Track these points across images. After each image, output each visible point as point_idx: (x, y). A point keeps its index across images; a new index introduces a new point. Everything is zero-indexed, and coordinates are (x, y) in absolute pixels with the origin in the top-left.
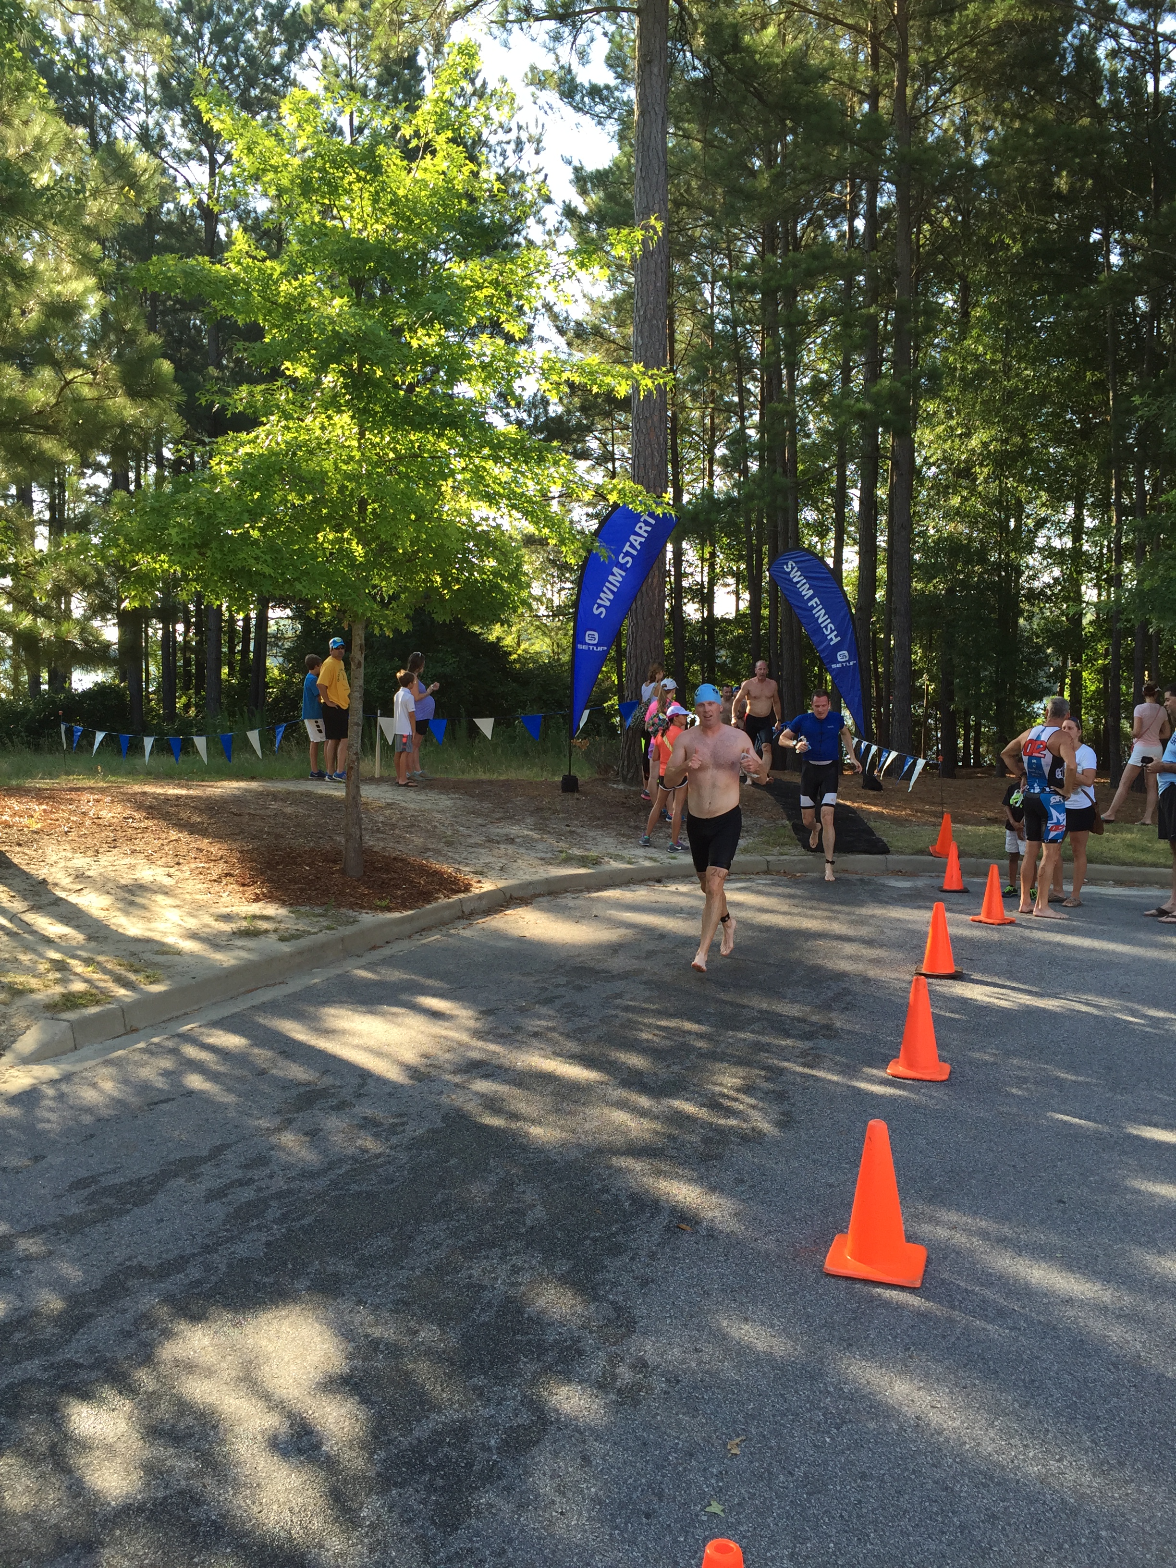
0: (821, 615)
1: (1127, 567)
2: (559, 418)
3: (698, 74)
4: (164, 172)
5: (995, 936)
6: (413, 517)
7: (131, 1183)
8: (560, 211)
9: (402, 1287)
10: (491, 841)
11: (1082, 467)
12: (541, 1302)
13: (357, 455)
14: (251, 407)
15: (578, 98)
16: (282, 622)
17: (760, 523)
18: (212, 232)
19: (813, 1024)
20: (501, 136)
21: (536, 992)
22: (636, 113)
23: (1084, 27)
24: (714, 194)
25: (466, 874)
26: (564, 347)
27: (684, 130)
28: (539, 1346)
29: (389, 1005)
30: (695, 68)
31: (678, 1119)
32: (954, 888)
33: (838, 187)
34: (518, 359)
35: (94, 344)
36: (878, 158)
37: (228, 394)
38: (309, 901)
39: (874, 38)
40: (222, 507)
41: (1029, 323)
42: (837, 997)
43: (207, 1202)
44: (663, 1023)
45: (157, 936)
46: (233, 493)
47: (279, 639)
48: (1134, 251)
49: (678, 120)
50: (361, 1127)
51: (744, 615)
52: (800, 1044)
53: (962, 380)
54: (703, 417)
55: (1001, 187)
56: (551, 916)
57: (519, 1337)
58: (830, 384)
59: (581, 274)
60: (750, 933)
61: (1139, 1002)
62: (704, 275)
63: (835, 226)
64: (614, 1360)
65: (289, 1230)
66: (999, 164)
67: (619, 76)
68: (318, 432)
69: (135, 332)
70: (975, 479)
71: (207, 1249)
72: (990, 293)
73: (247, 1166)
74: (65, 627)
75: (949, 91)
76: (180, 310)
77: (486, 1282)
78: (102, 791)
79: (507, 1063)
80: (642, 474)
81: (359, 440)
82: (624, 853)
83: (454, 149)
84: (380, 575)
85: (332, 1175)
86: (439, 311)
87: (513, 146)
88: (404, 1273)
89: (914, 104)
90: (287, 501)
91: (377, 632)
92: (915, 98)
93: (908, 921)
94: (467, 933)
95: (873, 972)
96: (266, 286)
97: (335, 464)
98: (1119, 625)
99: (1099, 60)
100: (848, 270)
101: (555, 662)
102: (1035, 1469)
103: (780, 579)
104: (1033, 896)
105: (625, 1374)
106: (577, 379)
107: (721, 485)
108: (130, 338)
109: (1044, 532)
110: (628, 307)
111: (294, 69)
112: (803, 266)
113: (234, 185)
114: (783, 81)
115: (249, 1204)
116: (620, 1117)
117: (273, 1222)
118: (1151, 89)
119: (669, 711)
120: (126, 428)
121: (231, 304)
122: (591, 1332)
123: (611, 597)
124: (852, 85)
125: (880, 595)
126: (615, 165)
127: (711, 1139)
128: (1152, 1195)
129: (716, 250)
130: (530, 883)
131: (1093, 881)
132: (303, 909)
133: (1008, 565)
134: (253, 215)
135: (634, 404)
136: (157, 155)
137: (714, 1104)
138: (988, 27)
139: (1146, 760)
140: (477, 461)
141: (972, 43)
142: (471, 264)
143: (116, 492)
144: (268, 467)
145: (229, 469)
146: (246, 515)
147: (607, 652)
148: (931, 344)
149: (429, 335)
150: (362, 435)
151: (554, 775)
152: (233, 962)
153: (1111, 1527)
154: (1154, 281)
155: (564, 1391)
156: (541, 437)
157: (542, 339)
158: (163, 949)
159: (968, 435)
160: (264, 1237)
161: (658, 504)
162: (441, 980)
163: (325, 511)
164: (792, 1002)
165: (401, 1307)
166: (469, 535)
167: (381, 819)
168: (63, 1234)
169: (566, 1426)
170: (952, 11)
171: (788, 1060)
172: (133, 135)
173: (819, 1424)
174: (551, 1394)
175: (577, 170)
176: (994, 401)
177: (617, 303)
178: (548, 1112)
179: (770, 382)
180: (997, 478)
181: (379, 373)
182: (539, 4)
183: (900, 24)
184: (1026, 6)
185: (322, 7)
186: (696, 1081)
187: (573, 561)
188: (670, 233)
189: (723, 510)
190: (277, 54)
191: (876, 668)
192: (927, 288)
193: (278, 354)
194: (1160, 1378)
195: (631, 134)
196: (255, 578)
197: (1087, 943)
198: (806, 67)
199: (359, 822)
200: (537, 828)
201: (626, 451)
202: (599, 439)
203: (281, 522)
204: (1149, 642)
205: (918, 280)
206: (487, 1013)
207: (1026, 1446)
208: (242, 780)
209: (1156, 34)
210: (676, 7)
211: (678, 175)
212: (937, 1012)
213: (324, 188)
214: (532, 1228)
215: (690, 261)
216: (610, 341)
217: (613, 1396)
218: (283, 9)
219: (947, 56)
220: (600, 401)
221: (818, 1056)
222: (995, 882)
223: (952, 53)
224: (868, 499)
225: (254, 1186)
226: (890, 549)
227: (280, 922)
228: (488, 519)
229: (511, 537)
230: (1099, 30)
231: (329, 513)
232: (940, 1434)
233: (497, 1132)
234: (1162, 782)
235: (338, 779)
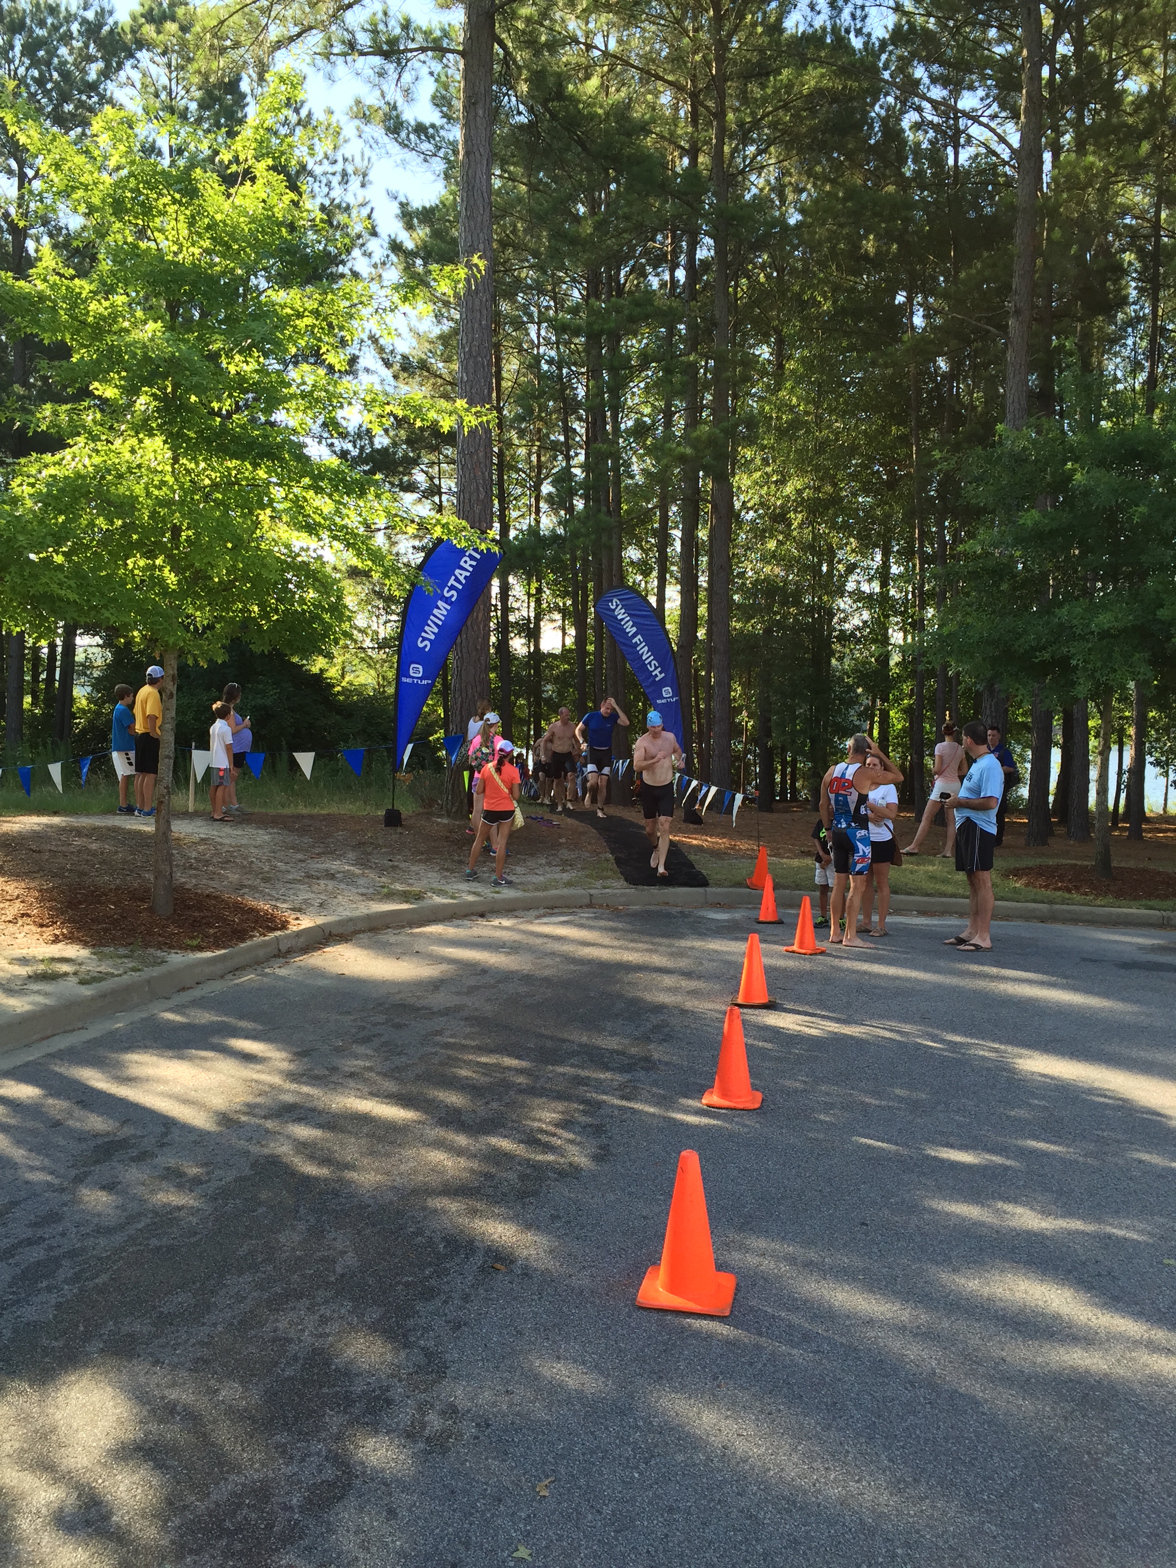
0: (644, 650)
1: (930, 612)
2: (385, 450)
3: (523, 119)
5: (807, 966)
6: (229, 545)
8: (386, 245)
9: (202, 1343)
10: (310, 877)
11: (888, 516)
12: (350, 1352)
13: (170, 479)
14: (55, 426)
15: (403, 134)
16: (90, 650)
17: (585, 560)
18: (20, 247)
19: (632, 1057)
20: (327, 167)
21: (354, 1031)
22: (461, 153)
23: (890, 99)
24: (539, 237)
25: (284, 910)
26: (390, 380)
27: (509, 173)
28: (346, 1398)
29: (197, 1048)
30: (520, 113)
31: (497, 1157)
32: (770, 919)
33: (659, 237)
34: (340, 389)
36: (698, 213)
37: (31, 412)
38: (114, 941)
39: (694, 96)
40: (23, 530)
41: (839, 378)
42: (657, 1028)
44: (484, 1059)
46: (35, 516)
47: (88, 668)
48: (936, 314)
49: (504, 163)
50: (164, 1178)
51: (570, 651)
52: (619, 1078)
53: (778, 429)
54: (530, 454)
55: (814, 247)
56: (371, 953)
57: (325, 1390)
58: (651, 428)
59: (406, 308)
60: (572, 967)
61: (938, 1027)
62: (530, 316)
63: (657, 275)
64: (422, 1408)
65: (81, 1290)
66: (810, 226)
67: (445, 116)
68: (127, 456)
70: (790, 524)
72: (802, 348)
73: (36, 1225)
75: (765, 151)
77: (292, 1334)
79: (320, 1105)
80: (467, 508)
81: (173, 465)
82: (448, 888)
83: (274, 177)
84: (194, 604)
85: (131, 1230)
86: (258, 338)
87: (338, 178)
88: (206, 1330)
89: (731, 162)
90: (94, 525)
91: (190, 662)
92: (732, 157)
93: (726, 953)
94: (283, 972)
95: (690, 1004)
96: (74, 305)
97: (146, 488)
98: (921, 667)
99: (903, 131)
100: (670, 319)
101: (380, 695)
102: (835, 1492)
103: (605, 617)
104: (842, 927)
105: (435, 1421)
106: (400, 413)
107: (548, 523)
109: (853, 577)
110: (455, 343)
111: (111, 88)
112: (626, 312)
113: (41, 201)
114: (606, 131)
115: (38, 1263)
116: (437, 1157)
117: (66, 1281)
118: (951, 162)
121: (36, 322)
122: (400, 1381)
123: (436, 630)
124: (672, 140)
125: (701, 633)
126: (442, 202)
127: (528, 1176)
128: (947, 1214)
129: (542, 292)
130: (351, 920)
131: (898, 912)
132: (107, 950)
133: (820, 608)
134: (64, 232)
135: (460, 439)
137: (532, 1140)
138: (801, 92)
139: (945, 796)
140: (297, 490)
141: (786, 107)
142: (292, 292)
144: (74, 490)
145: (31, 490)
146: (49, 538)
147: (433, 685)
148: (748, 394)
149: (247, 363)
150: (175, 460)
151: (377, 809)
152: (27, 1008)
153: (907, 1545)
154: (953, 342)
155: (371, 1442)
156: (367, 468)
157: (367, 370)
159: (782, 482)
160: (53, 1299)
161: (484, 540)
162: (255, 1021)
163: (135, 537)
164: (613, 1034)
165: (200, 1366)
166: (289, 565)
167: (194, 855)
169: (372, 1479)
170: (768, 75)
171: (605, 1093)
173: (628, 1459)
174: (357, 1447)
175: (402, 205)
176: (808, 451)
177: (444, 338)
178: (362, 1155)
179: (594, 422)
180: (811, 523)
181: (193, 398)
182: (364, 40)
183: (717, 85)
184: (836, 75)
185: (141, 26)
186: (514, 1117)
187: (397, 593)
188: (495, 272)
189: (549, 546)
190: (93, 71)
191: (698, 705)
192: (744, 339)
193: (87, 375)
194: (954, 1394)
195: (456, 172)
196: (58, 604)
197: (892, 971)
198: (628, 119)
199: (169, 858)
200: (358, 863)
201: (453, 485)
202: (426, 473)
203: (88, 547)
204: (949, 684)
205: (735, 332)
206: (300, 1054)
207: (827, 1469)
208: (43, 815)
209: (956, 111)
210: (501, 51)
211: (503, 217)
212: (750, 1041)
213: (137, 208)
214: (342, 1276)
215: (516, 301)
216: (436, 376)
217: (421, 1445)
218: (100, 26)
219: (762, 118)
220: (426, 434)
221: (635, 1088)
222: (807, 913)
223: (768, 115)
224: (689, 539)
225: (44, 1245)
226: (710, 590)
227: (80, 964)
228: (308, 549)
229: (335, 568)
230: (904, 103)
231: (140, 539)
232: (745, 1461)
233: (307, 1179)
234: (958, 817)
235: (148, 814)
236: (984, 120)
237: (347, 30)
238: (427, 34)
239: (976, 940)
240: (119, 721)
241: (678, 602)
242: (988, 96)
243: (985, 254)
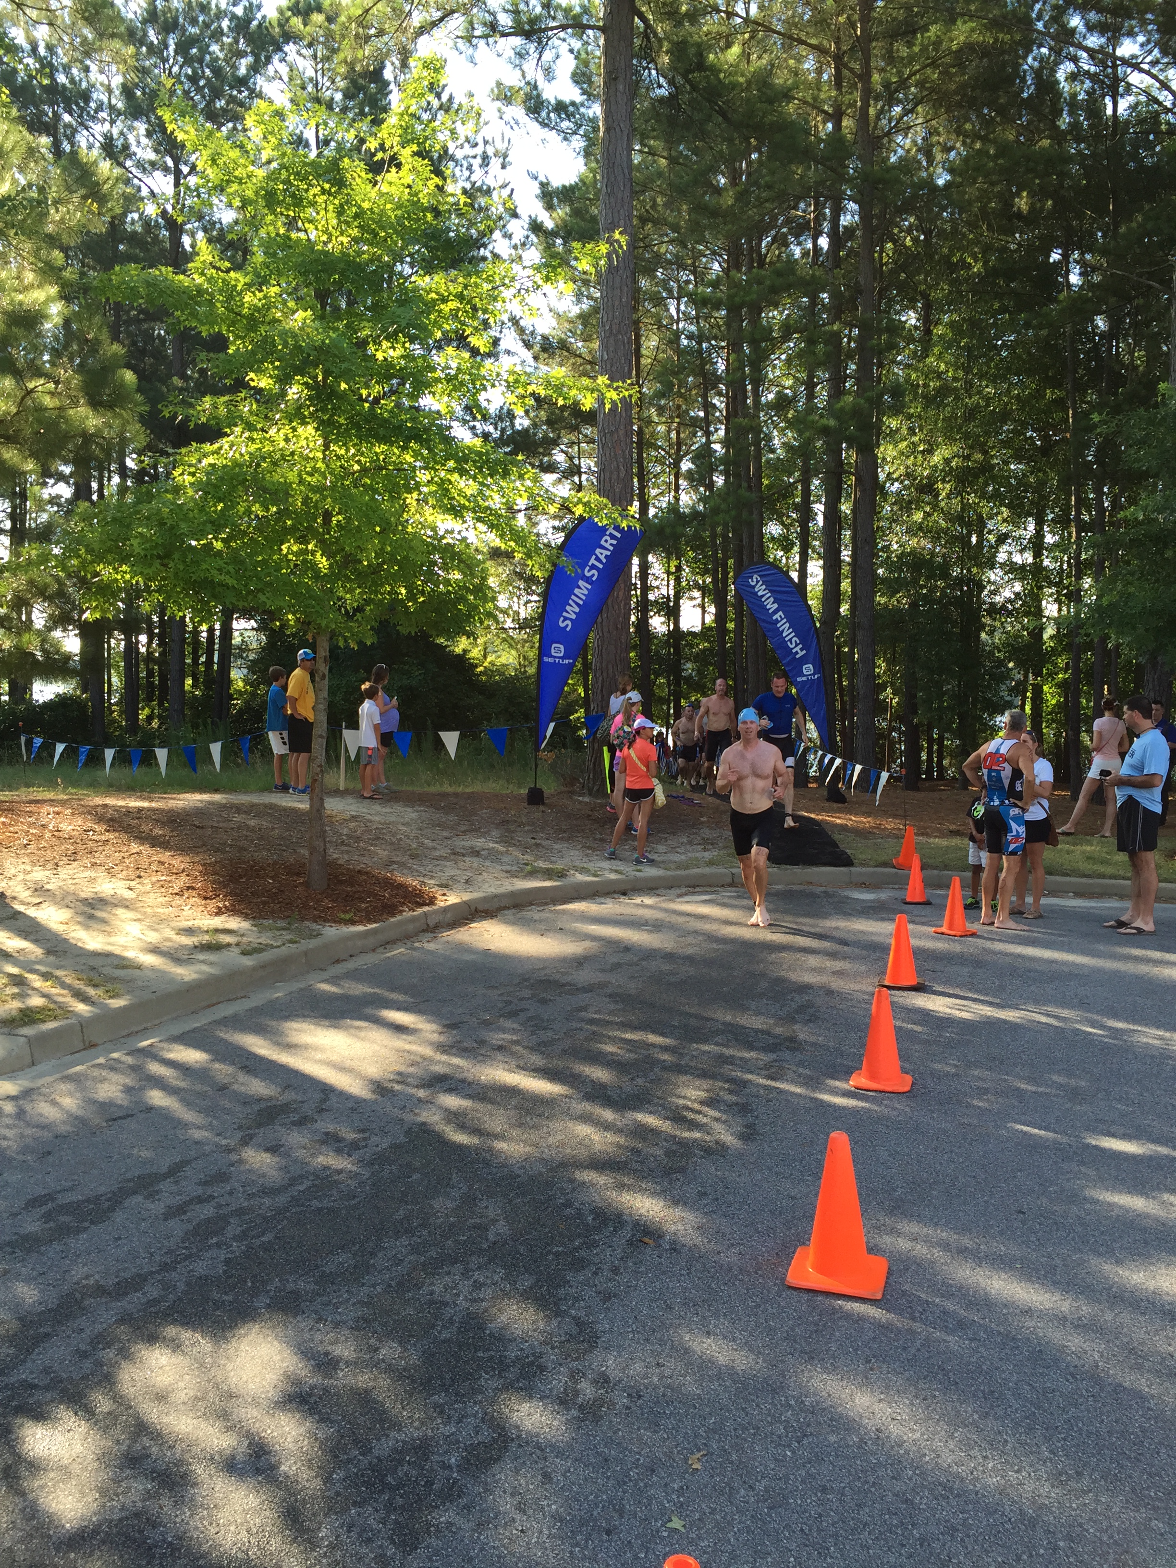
0: (785, 627)
1: (1087, 582)
2: (526, 431)
3: (663, 92)
4: (127, 182)
5: (957, 948)
6: (378, 529)
7: (88, 1200)
8: (526, 226)
9: (361, 1303)
10: (456, 854)
11: (1042, 484)
12: (504, 1318)
13: (320, 465)
14: (215, 418)
15: (544, 114)
16: (246, 634)
17: (725, 537)
18: (177, 242)
19: (776, 1037)
20: (468, 150)
21: (500, 1005)
22: (602, 129)
23: (1044, 50)
24: (679, 211)
25: (431, 886)
26: (530, 361)
27: (649, 147)
28: (501, 1362)
29: (352, 1018)
30: (660, 86)
31: (642, 1132)
32: (917, 900)
33: (802, 205)
34: (483, 372)
35: (56, 354)
36: (842, 178)
37: (192, 406)
38: (272, 914)
39: (838, 58)
40: (185, 518)
41: (990, 342)
42: (801, 1009)
43: (166, 1219)
44: (628, 1036)
45: (117, 951)
46: (196, 504)
47: (244, 651)
48: (1093, 271)
49: (644, 137)
50: (323, 1142)
51: (710, 629)
52: (765, 1058)
53: (924, 396)
54: (669, 431)
55: (962, 207)
56: (516, 929)
57: (480, 1354)
58: (795, 399)
59: (547, 288)
61: (1098, 1013)
62: (670, 291)
63: (799, 244)
64: (575, 1375)
65: (248, 1247)
66: (960, 184)
67: (584, 92)
68: (282, 444)
69: (97, 342)
70: (938, 495)
71: (165, 1267)
72: (951, 312)
73: (206, 1183)
74: (26, 637)
75: (912, 111)
76: (144, 320)
77: (448, 1298)
78: (63, 803)
79: (470, 1077)
80: (608, 487)
81: (324, 452)
82: (590, 866)
83: (419, 162)
84: (344, 587)
85: (294, 1192)
86: (403, 324)
87: (479, 160)
88: (366, 1290)
89: (876, 124)
90: (251, 512)
91: (341, 644)
92: (878, 118)
93: (876, 934)
94: (431, 946)
95: (837, 984)
96: (230, 298)
97: (300, 475)
98: (1079, 640)
99: (1058, 83)
100: (812, 287)
101: (521, 675)
102: (994, 1480)
103: (745, 595)
104: (994, 908)
105: (587, 1390)
106: (543, 393)
107: (687, 499)
108: (94, 347)
109: (1004, 548)
110: (594, 322)
111: (260, 82)
112: (768, 283)
113: (198, 196)
114: (748, 100)
115: (208, 1220)
116: (583, 1130)
117: (234, 1238)
118: (1109, 111)
119: (636, 724)
120: (88, 438)
121: (194, 315)
122: (553, 1348)
123: (577, 610)
124: (816, 105)
125: (844, 609)
126: (581, 180)
127: (675, 1152)
128: (1110, 1205)
129: (682, 266)
130: (496, 896)
131: (1053, 893)
132: (266, 923)
133: (970, 580)
134: (218, 226)
135: (600, 418)
136: (121, 165)
137: (678, 1117)
138: (949, 48)
139: (1104, 773)
140: (443, 474)
141: (933, 64)
142: (436, 278)
143: (80, 503)
144: (232, 478)
145: (192, 480)
146: (209, 525)
147: (573, 665)
148: (894, 362)
149: (394, 348)
150: (326, 446)
151: (520, 787)
152: (194, 976)
153: (1069, 1538)
154: (1113, 300)
155: (526, 1407)
156: (508, 450)
157: (508, 352)
158: (123, 963)
159: (930, 451)
160: (223, 1255)
161: (624, 518)
162: (406, 993)
163: (289, 523)
164: (758, 1013)
165: (361, 1326)
166: (434, 547)
167: (345, 831)
168: (19, 1253)
169: (528, 1443)
170: (914, 32)
171: (751, 1072)
172: (97, 145)
173: (780, 1437)
174: (512, 1410)
175: (542, 185)
176: (956, 418)
177: (584, 317)
178: (512, 1126)
179: (735, 397)
180: (959, 494)
181: (343, 386)
182: (505, 20)
183: (863, 45)
184: (987, 29)
185: (288, 20)
186: (659, 1094)
187: (539, 574)
188: (635, 248)
189: (689, 524)
190: (243, 65)
191: (840, 682)
192: (889, 306)
193: (243, 365)
194: (1118, 1388)
195: (597, 150)
196: (218, 589)
197: (1047, 954)
198: (771, 86)
199: (323, 834)
200: (503, 840)
201: (592, 464)
202: (566, 453)
203: (245, 533)
204: (1108, 657)
205: (881, 297)
206: (451, 1026)
207: (985, 1457)
208: (205, 792)
209: (1115, 58)
210: (642, 25)
211: (643, 192)
212: (899, 1023)
213: (289, 200)
214: (495, 1243)
215: (656, 277)
216: (576, 356)
217: (574, 1412)
218: (249, 21)
219: (910, 76)
220: (566, 414)
221: (781, 1068)
222: (957, 894)
223: (915, 74)
224: (832, 514)
225: (213, 1203)
226: (854, 564)
227: (243, 935)
228: (452, 532)
229: (477, 550)
230: (1058, 53)
231: (293, 525)
232: (900, 1446)
233: (460, 1147)
234: (1120, 795)
235: (303, 791)
236: (1146, 67)
237: (489, 12)
238: (567, 10)
239: (1138, 923)
240: (274, 702)
241: (821, 577)
242: (1148, 41)
243: (1147, 207)
